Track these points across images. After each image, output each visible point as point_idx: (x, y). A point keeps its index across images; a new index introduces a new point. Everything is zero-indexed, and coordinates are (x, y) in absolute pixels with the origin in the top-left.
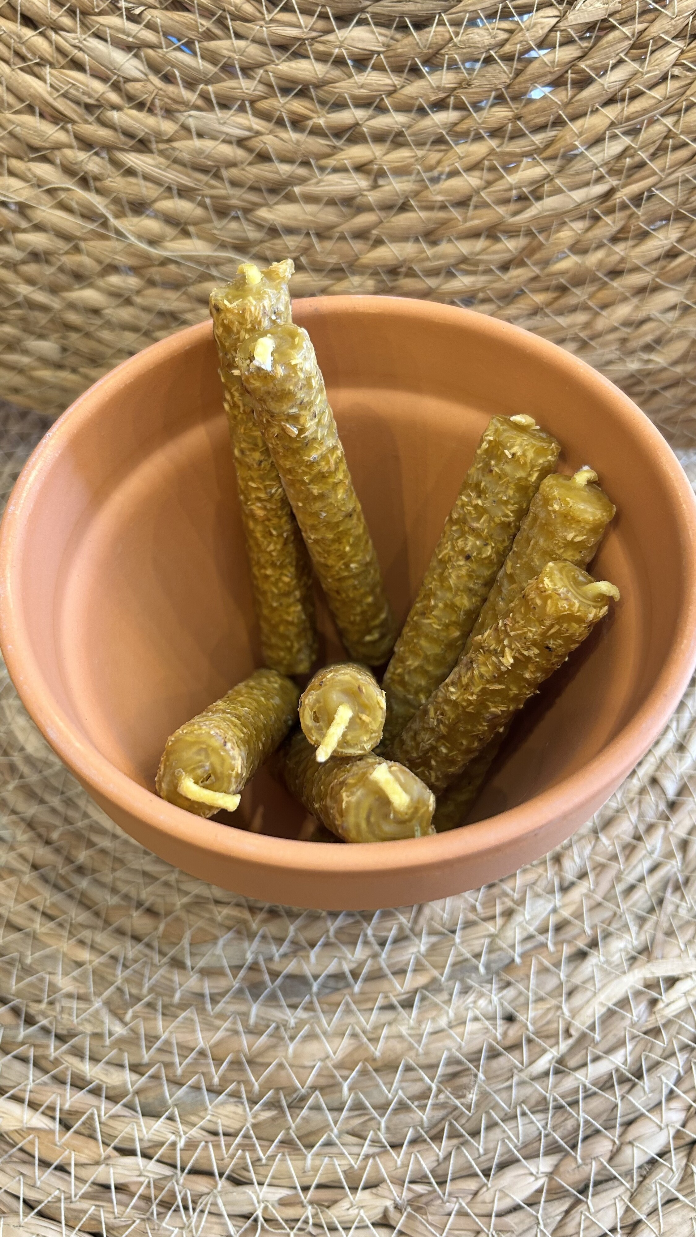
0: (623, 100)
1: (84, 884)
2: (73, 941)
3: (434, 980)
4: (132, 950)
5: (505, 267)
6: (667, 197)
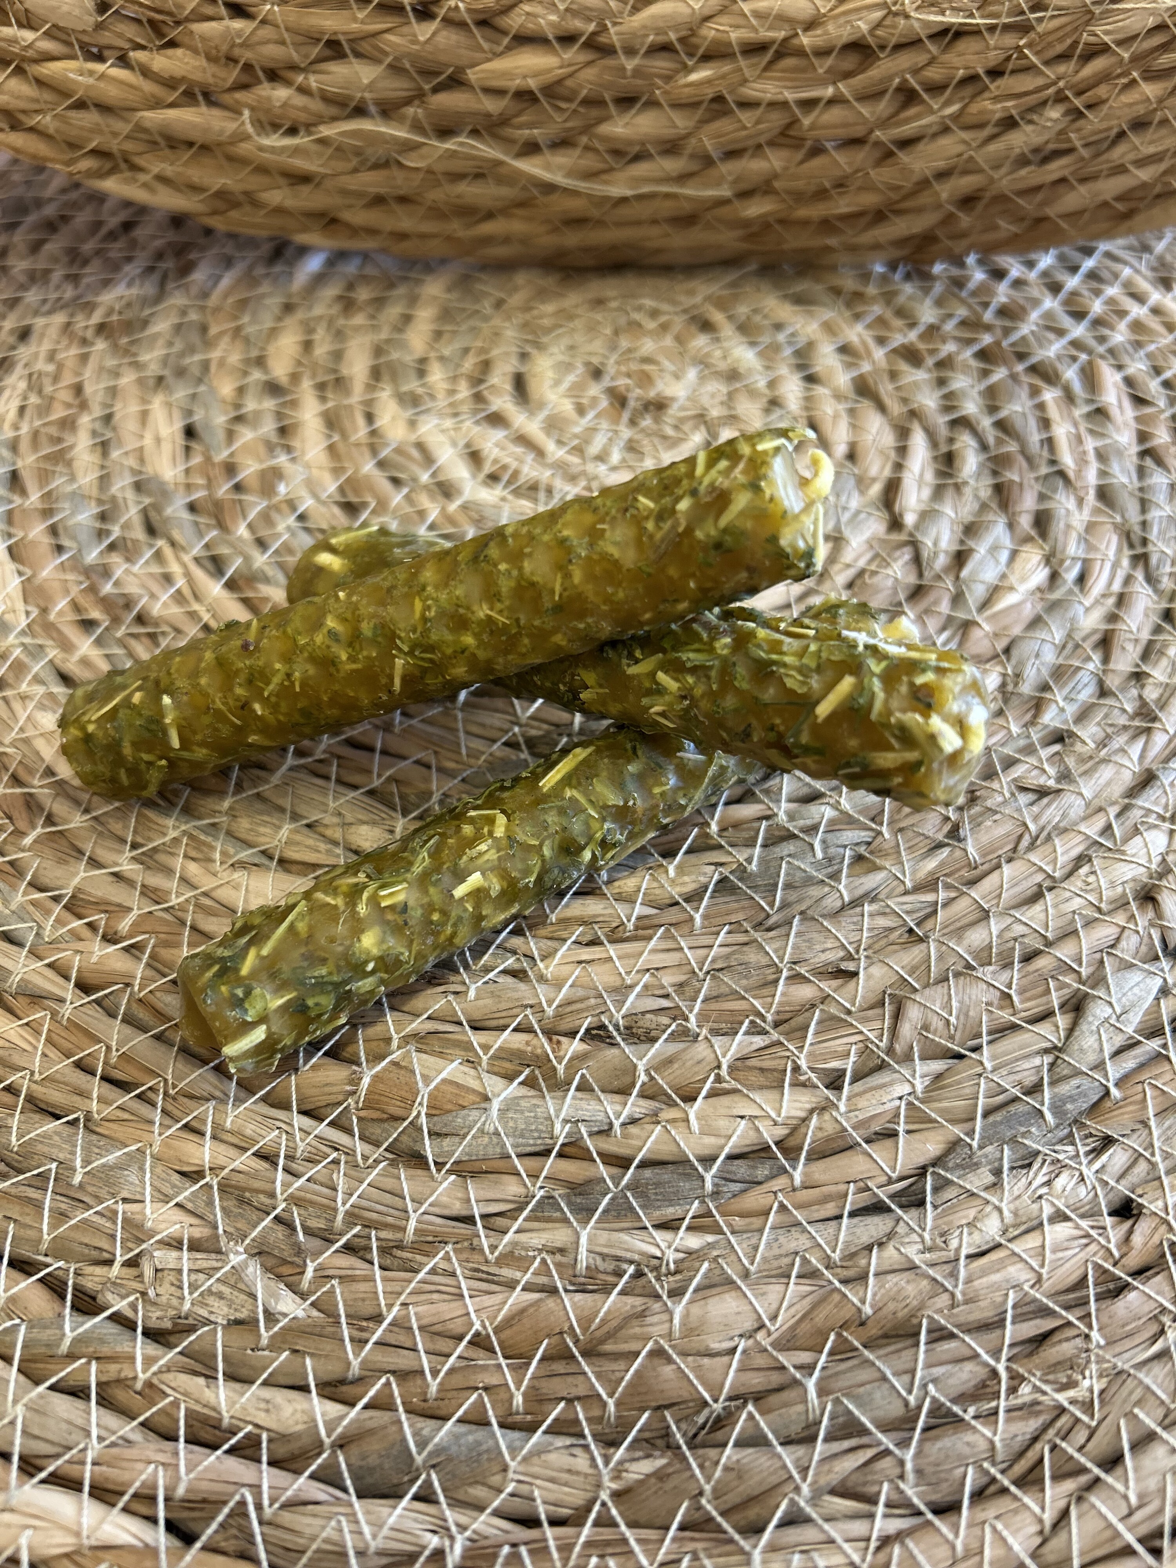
2: (174, 1129)
4: (303, 1137)
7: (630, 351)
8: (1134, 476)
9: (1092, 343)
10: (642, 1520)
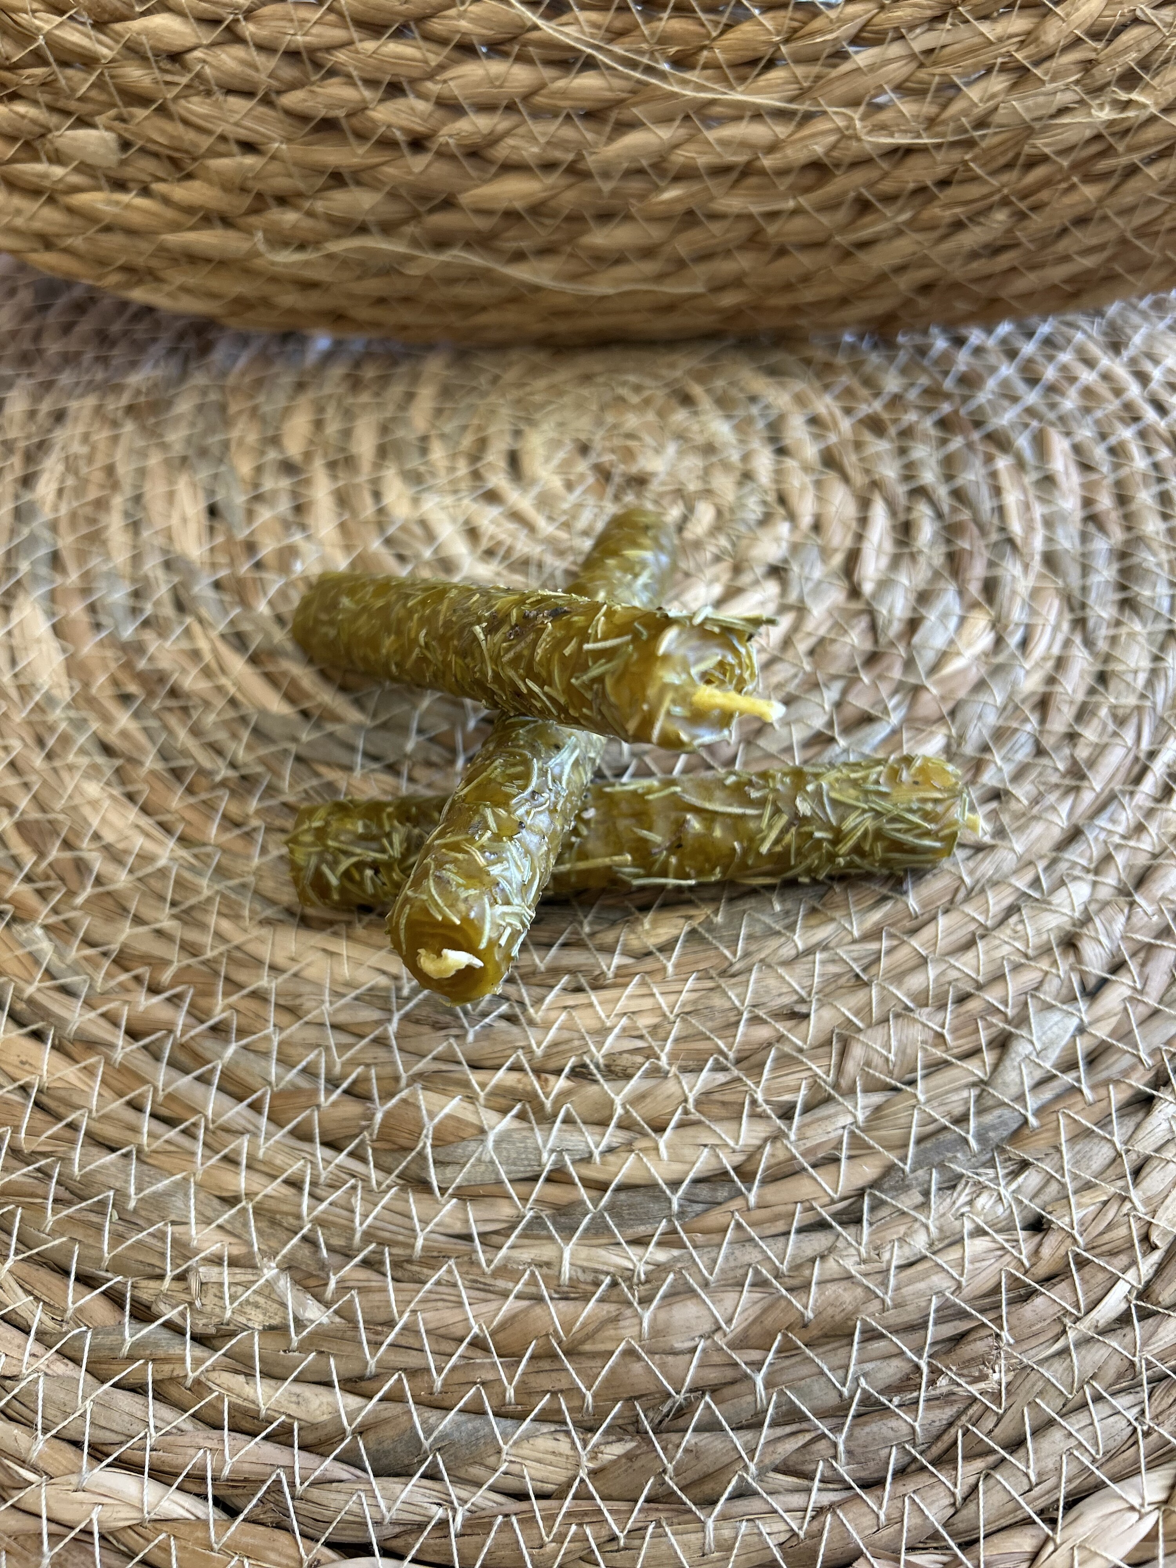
1: (228, 1055)
2: (214, 1159)
4: (325, 1166)
7: (615, 426)
8: (1077, 541)
9: (1043, 409)
10: (615, 1494)
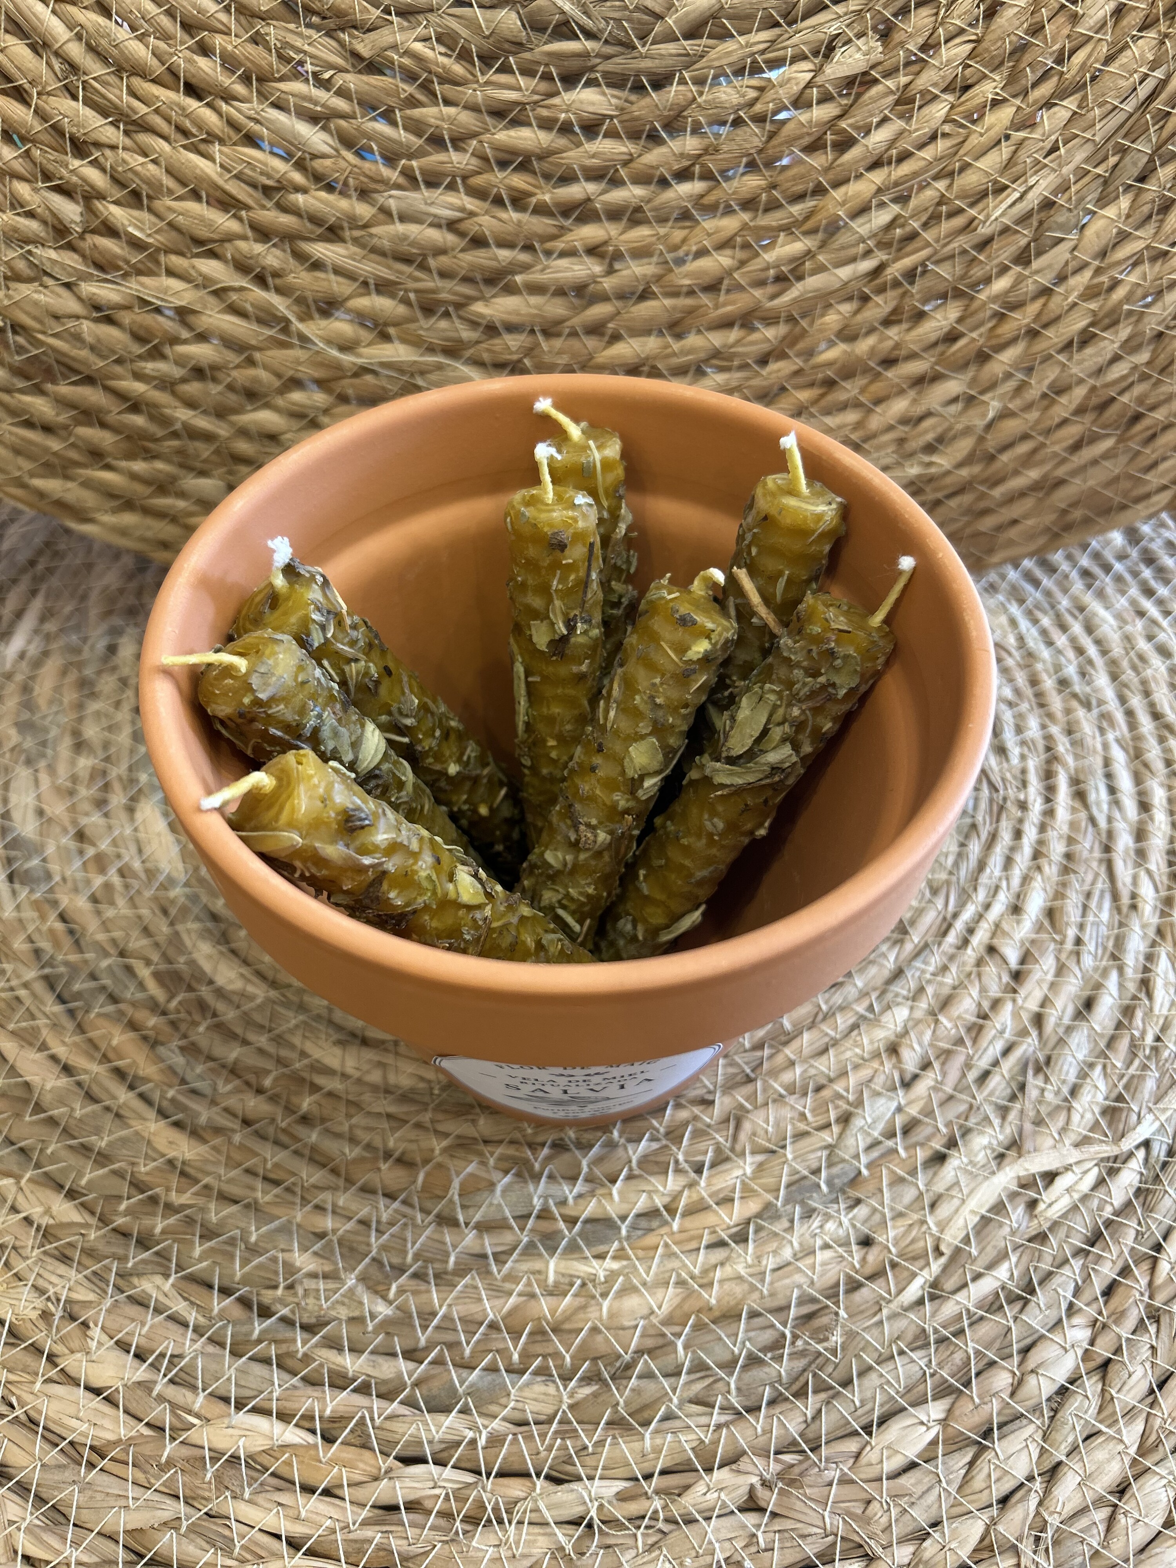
0: (890, 163)
1: (314, 1137)
2: (308, 1208)
3: (768, 1206)
4: (386, 1210)
5: (763, 361)
6: (944, 271)
10: (585, 1419)
